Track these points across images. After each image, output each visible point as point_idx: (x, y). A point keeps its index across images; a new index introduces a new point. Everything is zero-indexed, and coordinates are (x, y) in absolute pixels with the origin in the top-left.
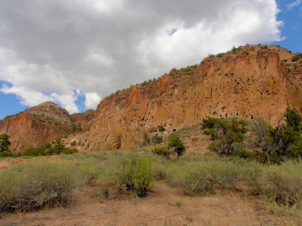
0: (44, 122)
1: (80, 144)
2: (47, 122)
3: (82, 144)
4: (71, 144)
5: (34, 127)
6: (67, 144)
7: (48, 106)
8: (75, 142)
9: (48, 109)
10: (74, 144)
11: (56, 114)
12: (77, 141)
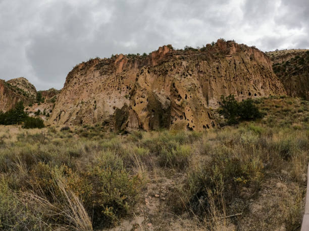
0: (15, 91)
1: (44, 114)
2: (17, 91)
3: (46, 114)
4: (35, 113)
5: (5, 94)
6: (31, 112)
7: (21, 80)
8: (39, 111)
9: (20, 83)
10: (38, 113)
11: (26, 87)
12: (42, 111)
